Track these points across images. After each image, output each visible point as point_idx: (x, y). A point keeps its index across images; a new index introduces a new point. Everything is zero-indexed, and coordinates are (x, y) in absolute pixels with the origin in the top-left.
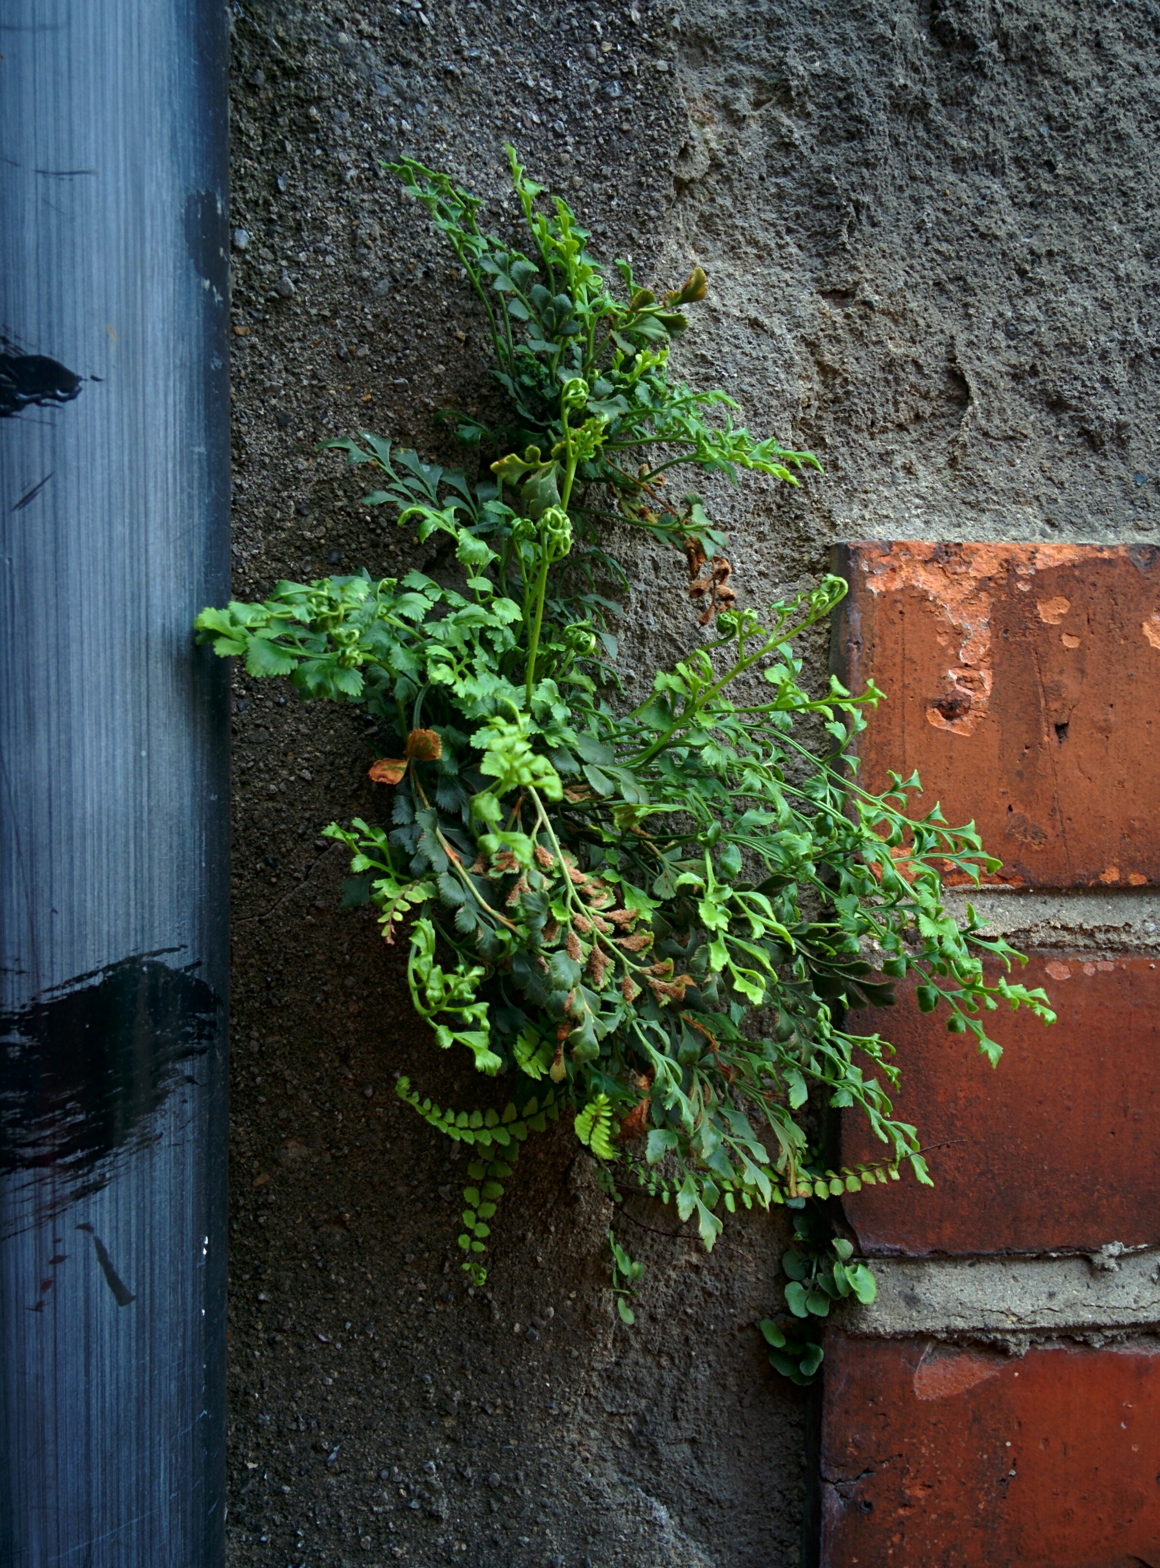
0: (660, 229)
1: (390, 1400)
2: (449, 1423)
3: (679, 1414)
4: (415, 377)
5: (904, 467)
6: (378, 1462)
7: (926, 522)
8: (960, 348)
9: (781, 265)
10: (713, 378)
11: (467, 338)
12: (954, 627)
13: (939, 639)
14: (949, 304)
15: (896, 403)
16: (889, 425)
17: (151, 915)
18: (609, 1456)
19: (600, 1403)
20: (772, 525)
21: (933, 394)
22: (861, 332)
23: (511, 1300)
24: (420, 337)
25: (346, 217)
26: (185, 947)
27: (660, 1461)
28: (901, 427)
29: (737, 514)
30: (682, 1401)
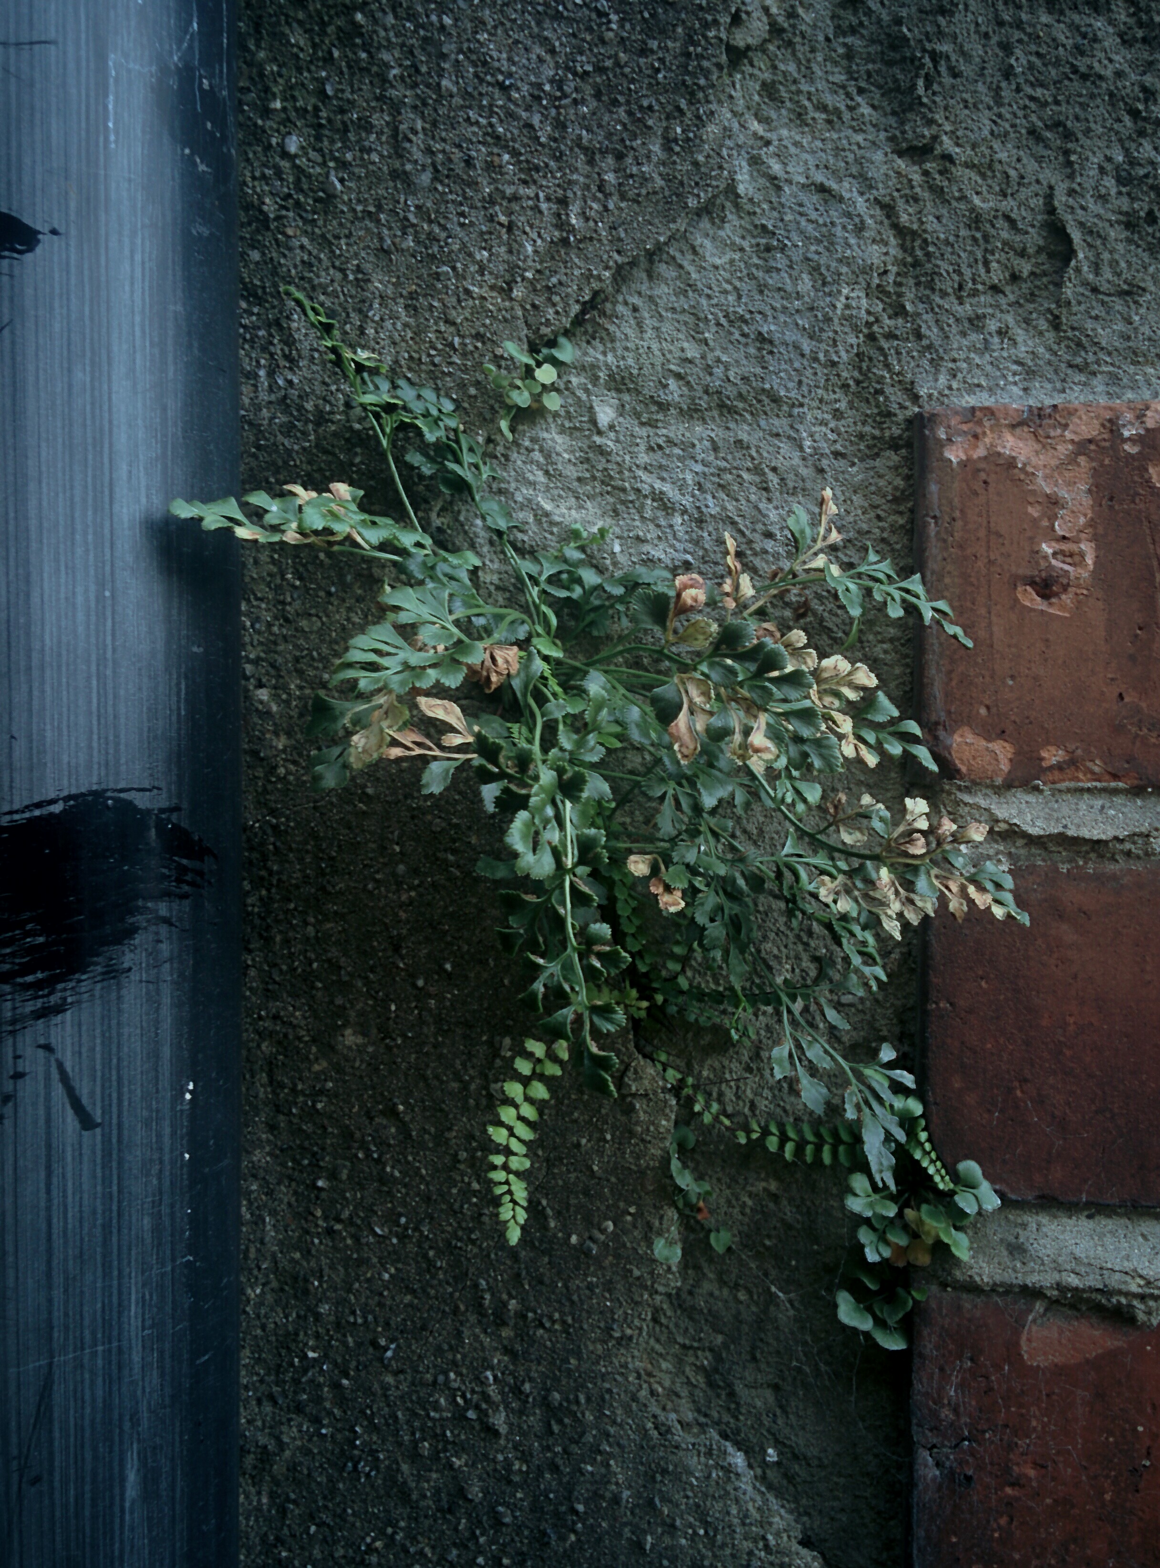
0: (712, 98)
1: (445, 1301)
2: (506, 1333)
3: (758, 1356)
4: (459, 265)
5: (1000, 332)
6: (435, 1366)
7: (1025, 390)
8: (1060, 199)
9: (853, 128)
10: (775, 248)
11: (511, 223)
12: (1047, 496)
13: (1030, 509)
14: (1046, 153)
15: (986, 263)
16: (980, 287)
17: (117, 751)
18: (684, 1393)
19: (670, 1332)
20: (851, 403)
21: (1031, 251)
22: (942, 188)
23: (568, 1210)
24: (462, 225)
25: (390, 114)
26: (159, 789)
27: (738, 1404)
28: (995, 289)
29: (805, 388)
30: (761, 1340)
